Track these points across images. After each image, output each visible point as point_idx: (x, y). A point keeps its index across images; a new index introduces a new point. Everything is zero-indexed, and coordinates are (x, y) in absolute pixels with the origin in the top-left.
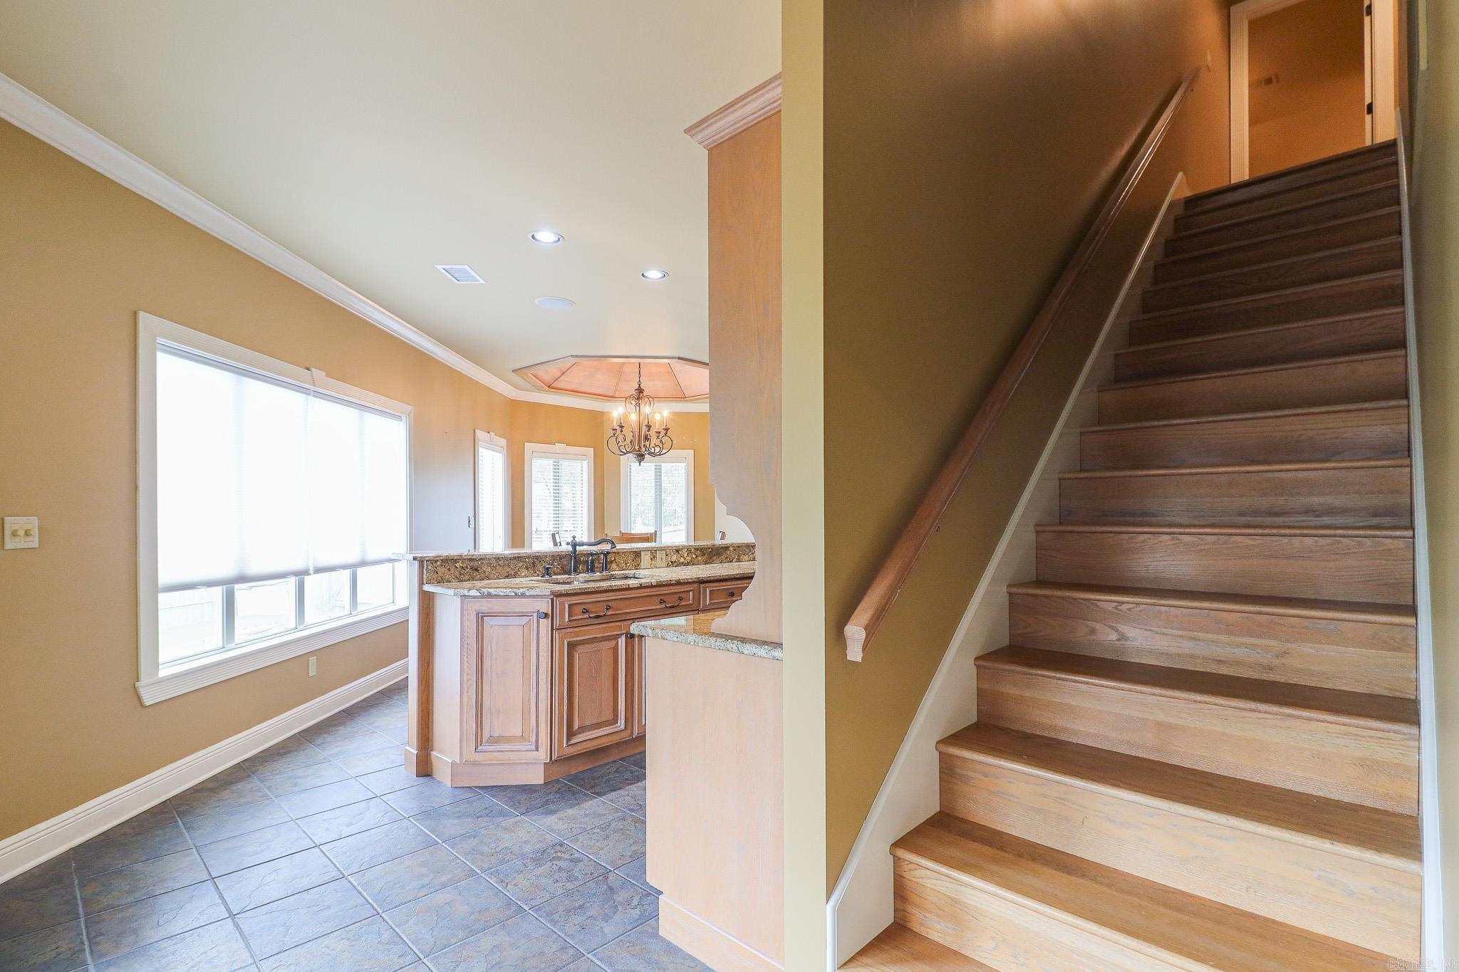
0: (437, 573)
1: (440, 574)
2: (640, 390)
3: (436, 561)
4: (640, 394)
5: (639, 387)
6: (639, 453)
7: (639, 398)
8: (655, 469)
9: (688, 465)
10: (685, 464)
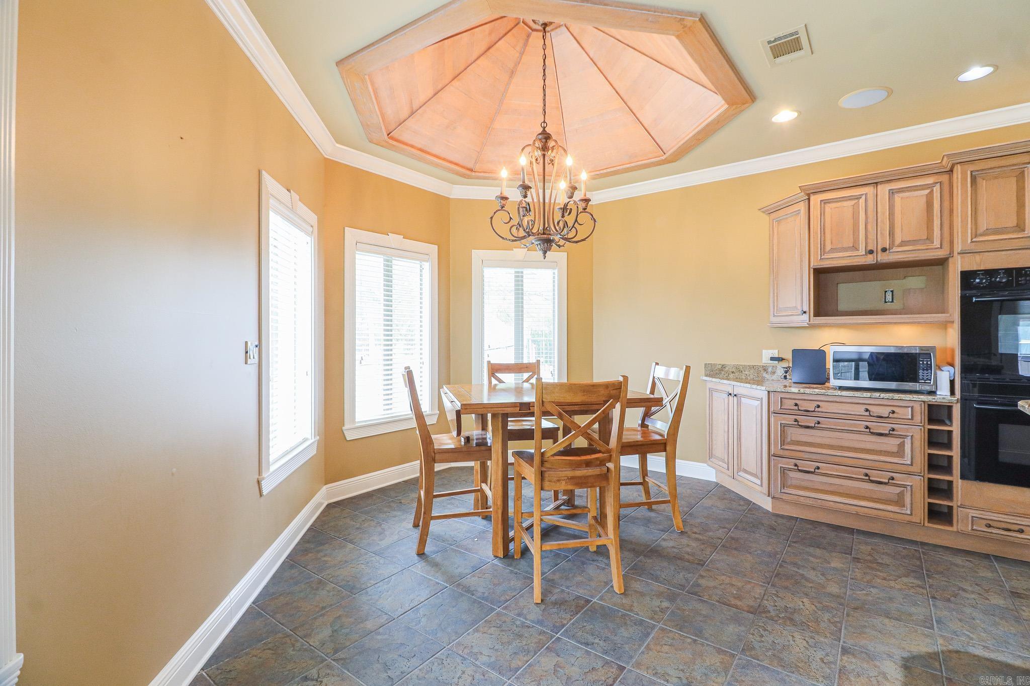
2: (546, 137)
4: (546, 142)
5: (544, 130)
6: (545, 236)
7: (545, 148)
8: (516, 277)
9: (559, 272)
10: (554, 271)
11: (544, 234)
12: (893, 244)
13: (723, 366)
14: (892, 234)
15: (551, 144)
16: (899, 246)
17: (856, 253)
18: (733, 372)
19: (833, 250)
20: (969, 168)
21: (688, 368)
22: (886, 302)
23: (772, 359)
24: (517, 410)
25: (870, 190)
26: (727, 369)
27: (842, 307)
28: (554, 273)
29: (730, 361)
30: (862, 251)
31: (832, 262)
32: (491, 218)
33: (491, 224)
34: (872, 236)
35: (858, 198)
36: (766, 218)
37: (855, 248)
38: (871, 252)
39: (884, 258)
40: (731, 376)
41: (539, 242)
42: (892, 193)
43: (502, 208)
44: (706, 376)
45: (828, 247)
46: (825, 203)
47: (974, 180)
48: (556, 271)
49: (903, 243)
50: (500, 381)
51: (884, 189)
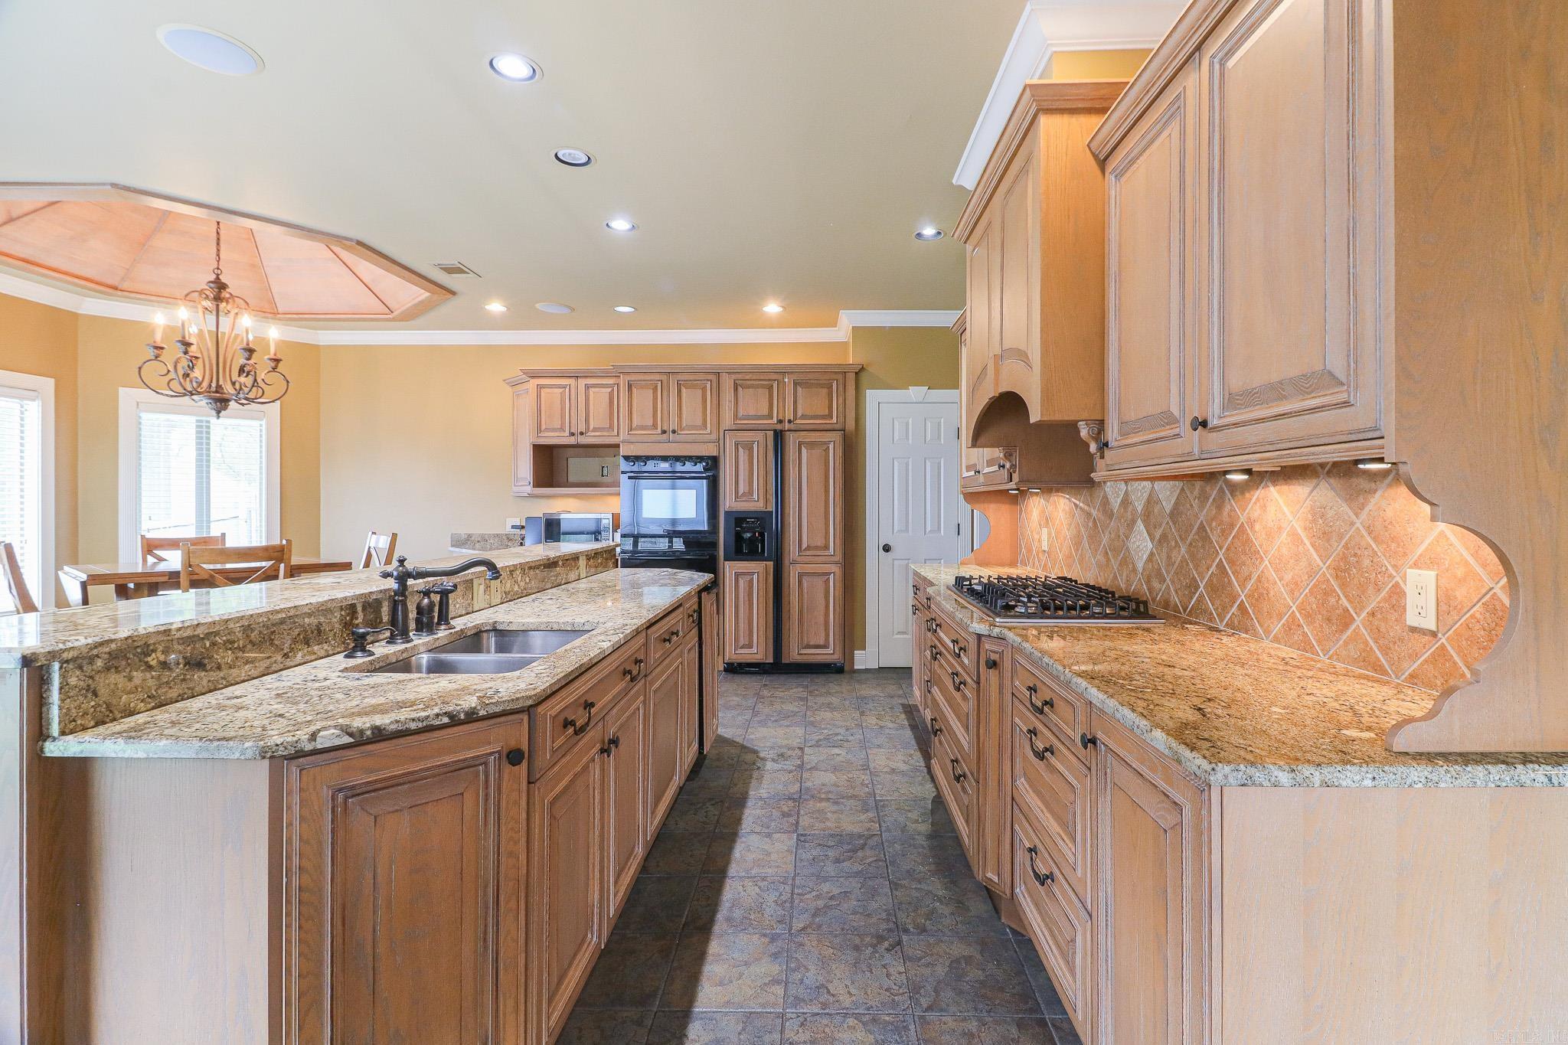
0: (95, 694)
1: (103, 691)
2: (220, 286)
3: (91, 660)
4: (220, 292)
5: (218, 278)
6: (218, 395)
7: (218, 299)
8: (197, 426)
9: (267, 424)
10: (261, 422)
11: (217, 392)
12: (589, 428)
13: (470, 536)
14: (587, 421)
15: (225, 294)
16: (592, 431)
17: (562, 434)
18: (478, 542)
19: (547, 430)
20: (628, 378)
21: (394, 536)
22: (603, 476)
23: (513, 527)
24: (165, 579)
25: (572, 381)
26: (473, 539)
27: (571, 479)
28: (261, 425)
29: (477, 530)
30: (567, 433)
31: (546, 440)
32: (140, 368)
33: (141, 377)
34: (574, 422)
35: (564, 387)
36: (510, 389)
37: (562, 429)
38: (573, 434)
39: (583, 440)
40: (477, 545)
41: (210, 401)
42: (587, 387)
43: (156, 357)
44: (452, 546)
45: (543, 427)
46: (541, 388)
47: (630, 386)
48: (264, 422)
49: (595, 430)
50: (161, 559)
51: (582, 382)
